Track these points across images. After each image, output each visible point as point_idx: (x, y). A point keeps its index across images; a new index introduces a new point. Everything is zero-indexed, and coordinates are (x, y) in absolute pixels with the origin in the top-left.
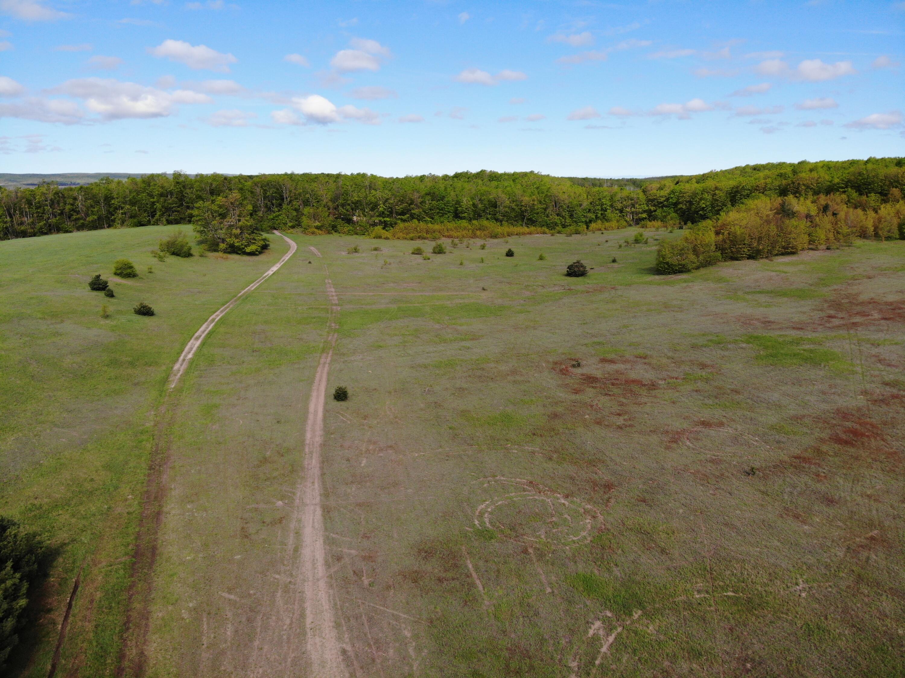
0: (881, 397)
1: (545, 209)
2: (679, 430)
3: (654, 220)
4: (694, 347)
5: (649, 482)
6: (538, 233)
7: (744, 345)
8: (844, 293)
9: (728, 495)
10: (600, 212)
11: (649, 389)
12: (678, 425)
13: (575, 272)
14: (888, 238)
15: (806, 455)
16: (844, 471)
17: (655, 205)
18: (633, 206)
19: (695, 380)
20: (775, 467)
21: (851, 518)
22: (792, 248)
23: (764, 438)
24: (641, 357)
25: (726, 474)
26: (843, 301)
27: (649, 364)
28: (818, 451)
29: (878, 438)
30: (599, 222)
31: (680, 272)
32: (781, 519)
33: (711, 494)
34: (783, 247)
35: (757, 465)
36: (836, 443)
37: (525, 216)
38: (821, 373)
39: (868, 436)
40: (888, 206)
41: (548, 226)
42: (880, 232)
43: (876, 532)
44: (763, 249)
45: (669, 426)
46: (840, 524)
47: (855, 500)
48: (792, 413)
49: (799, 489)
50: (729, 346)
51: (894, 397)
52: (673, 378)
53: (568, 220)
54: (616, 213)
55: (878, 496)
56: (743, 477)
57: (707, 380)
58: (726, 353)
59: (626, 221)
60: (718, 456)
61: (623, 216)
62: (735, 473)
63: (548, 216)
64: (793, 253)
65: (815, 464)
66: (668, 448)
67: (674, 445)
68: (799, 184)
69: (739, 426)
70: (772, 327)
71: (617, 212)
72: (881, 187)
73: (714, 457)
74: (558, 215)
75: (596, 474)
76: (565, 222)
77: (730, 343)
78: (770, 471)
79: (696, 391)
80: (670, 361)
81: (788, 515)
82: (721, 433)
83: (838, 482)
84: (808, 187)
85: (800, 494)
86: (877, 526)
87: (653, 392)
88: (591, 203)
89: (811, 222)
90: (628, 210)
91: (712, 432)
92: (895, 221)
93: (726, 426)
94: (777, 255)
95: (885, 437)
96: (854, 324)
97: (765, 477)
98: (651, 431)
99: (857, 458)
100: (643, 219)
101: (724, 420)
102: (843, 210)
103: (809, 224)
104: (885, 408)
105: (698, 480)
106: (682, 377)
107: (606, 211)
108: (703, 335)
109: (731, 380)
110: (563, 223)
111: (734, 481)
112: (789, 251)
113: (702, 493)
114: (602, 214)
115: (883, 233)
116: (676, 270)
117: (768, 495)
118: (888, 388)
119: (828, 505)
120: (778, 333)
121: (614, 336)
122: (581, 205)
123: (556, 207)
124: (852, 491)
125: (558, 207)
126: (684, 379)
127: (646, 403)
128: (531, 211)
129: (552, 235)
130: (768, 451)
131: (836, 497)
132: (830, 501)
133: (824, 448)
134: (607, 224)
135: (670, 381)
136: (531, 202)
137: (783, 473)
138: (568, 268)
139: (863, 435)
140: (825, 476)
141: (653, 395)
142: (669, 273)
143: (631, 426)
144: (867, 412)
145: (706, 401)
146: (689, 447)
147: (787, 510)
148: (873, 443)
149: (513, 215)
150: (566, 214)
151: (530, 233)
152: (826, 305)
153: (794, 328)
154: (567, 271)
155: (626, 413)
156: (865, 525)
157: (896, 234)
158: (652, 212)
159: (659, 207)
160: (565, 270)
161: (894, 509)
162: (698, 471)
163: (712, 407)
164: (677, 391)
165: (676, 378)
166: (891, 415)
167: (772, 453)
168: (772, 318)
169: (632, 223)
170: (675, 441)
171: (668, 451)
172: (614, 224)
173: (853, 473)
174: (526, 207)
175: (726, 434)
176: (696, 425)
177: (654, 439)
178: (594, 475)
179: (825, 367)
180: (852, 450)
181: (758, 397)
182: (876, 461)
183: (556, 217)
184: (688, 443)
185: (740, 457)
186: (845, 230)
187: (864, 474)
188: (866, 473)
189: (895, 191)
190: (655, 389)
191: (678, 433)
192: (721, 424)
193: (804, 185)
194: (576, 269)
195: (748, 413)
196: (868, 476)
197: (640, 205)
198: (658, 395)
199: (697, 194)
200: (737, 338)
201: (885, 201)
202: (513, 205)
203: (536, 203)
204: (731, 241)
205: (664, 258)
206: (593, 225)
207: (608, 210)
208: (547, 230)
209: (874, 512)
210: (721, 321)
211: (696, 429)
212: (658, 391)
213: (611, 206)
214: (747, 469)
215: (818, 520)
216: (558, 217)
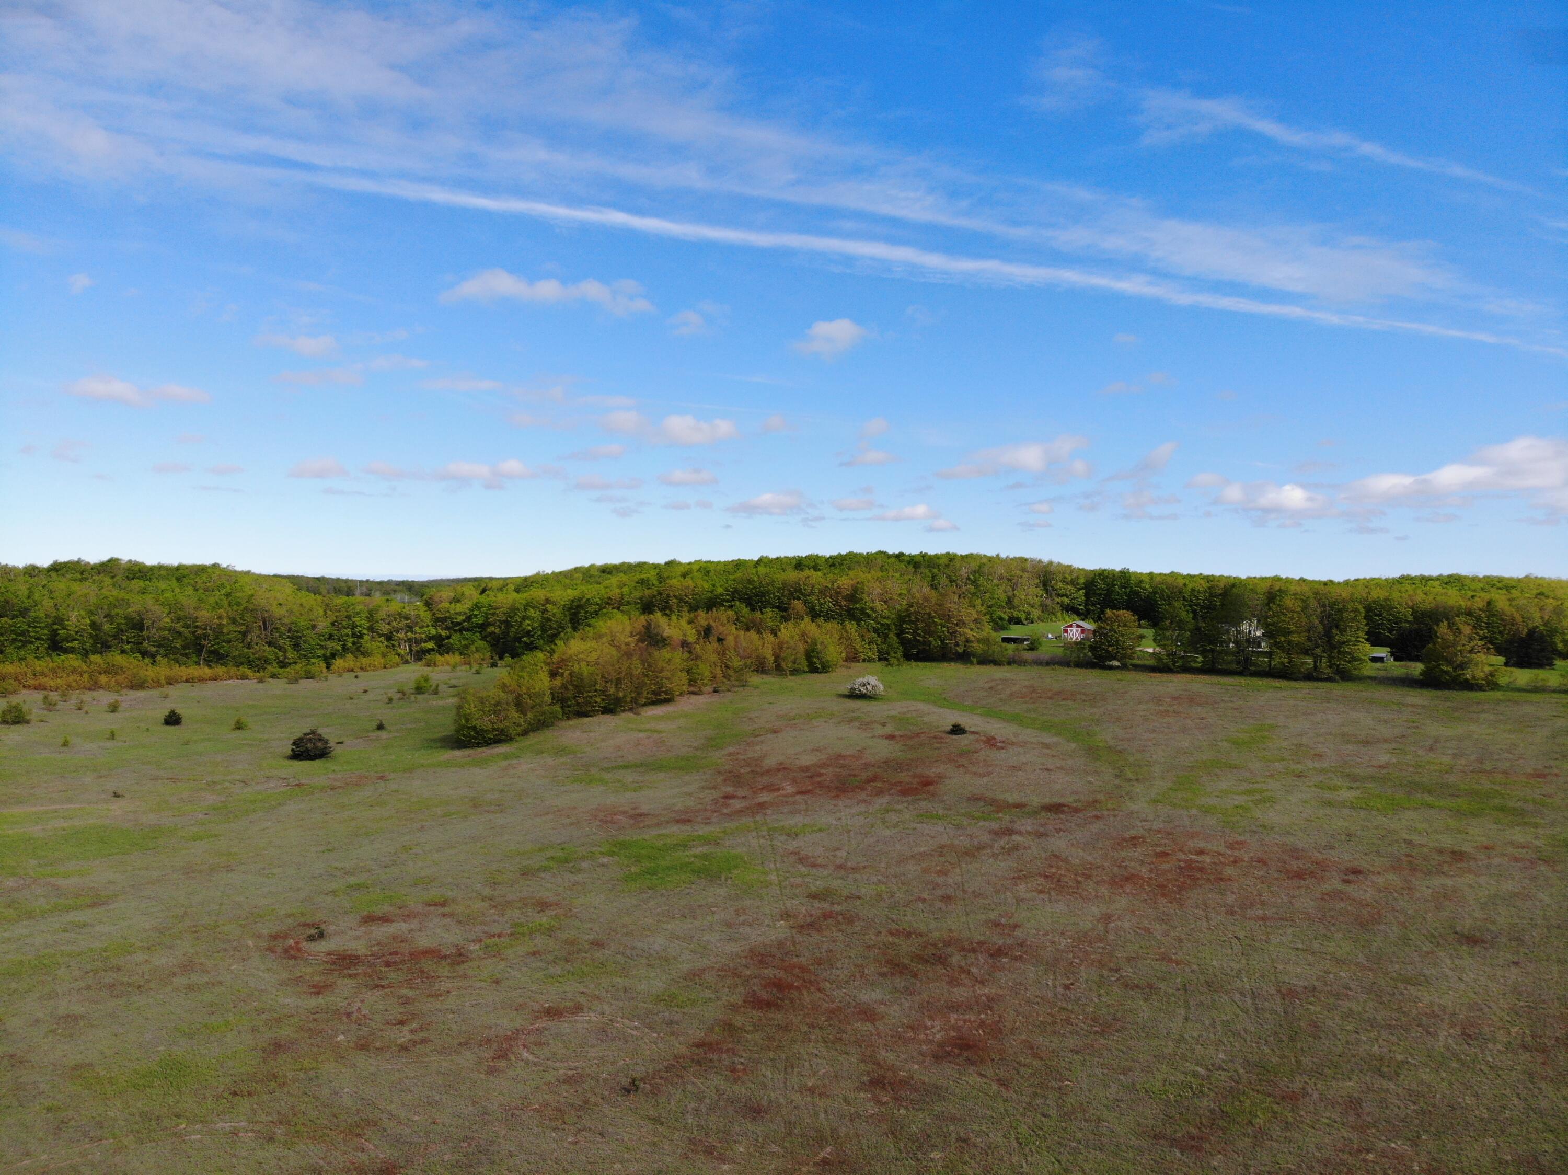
0: (809, 920)
1: (244, 634)
2: (509, 1033)
3: (448, 653)
4: (526, 873)
5: (462, 1144)
6: (231, 678)
7: (605, 860)
8: (742, 757)
9: (599, 1139)
10: (351, 640)
11: (452, 964)
12: (506, 1022)
13: (307, 750)
14: (795, 672)
15: (713, 1037)
16: (771, 1054)
17: (447, 628)
18: (410, 628)
19: (531, 934)
20: (668, 1069)
21: (790, 1134)
22: (666, 693)
23: (647, 1021)
24: (435, 905)
25: (593, 1099)
26: (742, 771)
27: (451, 915)
28: (729, 1027)
29: (812, 989)
30: (349, 656)
31: (497, 741)
32: (686, 1162)
33: (570, 1143)
34: (654, 693)
35: (640, 1071)
36: (754, 1008)
37: (204, 646)
38: (722, 891)
39: (798, 988)
40: (790, 625)
41: (251, 664)
42: (783, 664)
43: (829, 1149)
44: (625, 696)
45: (491, 1027)
46: (774, 1148)
47: (792, 1101)
48: (686, 967)
49: (707, 1101)
50: (583, 864)
51: (826, 916)
52: (494, 936)
53: (291, 654)
54: (381, 642)
55: (825, 1086)
56: (619, 1099)
57: (550, 932)
58: (579, 878)
59: (399, 655)
60: (576, 1068)
61: (393, 646)
62: (607, 1093)
63: (249, 646)
64: (667, 701)
65: (728, 1050)
66: (491, 1071)
67: (502, 1064)
68: (668, 596)
69: (606, 1007)
70: (646, 823)
71: (382, 639)
72: (779, 598)
73: (570, 1073)
74: (270, 644)
75: (363, 1150)
76: (286, 657)
77: (583, 858)
78: (661, 1078)
79: (534, 954)
80: (486, 904)
81: (695, 1152)
82: (579, 1025)
83: (764, 1076)
84: (681, 600)
85: (712, 1109)
86: (830, 1139)
87: (461, 969)
88: (333, 624)
89: (690, 652)
90: (401, 635)
91: (564, 1026)
92: (801, 648)
93: (585, 1010)
94: (645, 705)
95: (822, 985)
96: (762, 805)
97: (655, 1091)
98: (460, 1044)
99: (785, 1028)
100: (429, 651)
101: (582, 1000)
102: (732, 633)
103: (686, 655)
104: (816, 936)
105: (547, 1122)
106: (509, 932)
107: (361, 636)
108: (540, 850)
109: (589, 926)
110: (281, 658)
111: (606, 1109)
112: (662, 697)
113: (554, 1146)
114: (354, 643)
115: (787, 665)
116: (490, 739)
117: (662, 1124)
118: (816, 904)
119: (754, 1119)
120: (655, 832)
121: (387, 870)
122: (314, 627)
123: (265, 629)
124: (786, 1087)
125: (269, 629)
126: (512, 934)
127: (448, 992)
128: (217, 637)
129: (261, 681)
130: (655, 1043)
131: (765, 1103)
132: (755, 1111)
133: (739, 1020)
134: (365, 661)
135: (488, 941)
136: (216, 621)
137: (682, 1078)
138: (294, 744)
139: (790, 987)
140: (744, 1070)
141: (461, 973)
142: (478, 745)
143: (424, 1041)
144: (792, 948)
145: (552, 970)
146: (527, 1062)
147: (695, 1144)
148: (807, 998)
149: (178, 644)
150: (287, 644)
151: (215, 678)
152: (720, 779)
153: (678, 821)
154: (293, 750)
155: (414, 1016)
156: (811, 1142)
157: (804, 665)
158: (444, 639)
159: (456, 631)
160: (288, 749)
161: (848, 1103)
162: (546, 1105)
163: (561, 979)
164: (502, 960)
165: (499, 936)
166: (825, 946)
167: (660, 1045)
168: (644, 808)
169: (409, 657)
170: (502, 1055)
171: (491, 1078)
172: (377, 660)
173: (783, 1056)
174: (205, 629)
175: (586, 1025)
176: (537, 1018)
177: (467, 1058)
178: (359, 1154)
179: (726, 880)
180: (779, 1017)
181: (633, 948)
182: (814, 1027)
183: (266, 647)
184: (525, 1054)
185: (613, 1063)
186: (736, 662)
187: (799, 1053)
188: (802, 1051)
189: (798, 605)
190: (463, 962)
191: (507, 1038)
192: (578, 1009)
193: (675, 596)
194: (309, 746)
195: (619, 980)
196: (806, 1057)
197: (422, 627)
198: (470, 972)
199: (518, 609)
200: (594, 849)
201: (786, 619)
202: (179, 626)
203: (225, 622)
204: (576, 687)
205: (467, 720)
206: (338, 663)
207: (366, 637)
208: (249, 672)
209: (822, 1115)
210: (567, 821)
211: (536, 1026)
212: (470, 964)
213: (371, 629)
214: (626, 1082)
215: (742, 1150)
216: (270, 649)
